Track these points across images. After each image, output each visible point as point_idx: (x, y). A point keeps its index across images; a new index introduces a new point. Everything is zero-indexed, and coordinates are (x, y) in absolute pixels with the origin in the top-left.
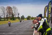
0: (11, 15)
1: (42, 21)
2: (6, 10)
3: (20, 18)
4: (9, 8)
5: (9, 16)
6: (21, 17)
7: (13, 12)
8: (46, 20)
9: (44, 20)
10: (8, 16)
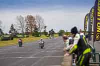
0: (33, 29)
1: (77, 37)
2: (26, 20)
3: (47, 33)
4: (31, 18)
5: (30, 29)
6: (50, 31)
7: (37, 24)
8: (83, 36)
9: (80, 36)
10: (28, 31)
